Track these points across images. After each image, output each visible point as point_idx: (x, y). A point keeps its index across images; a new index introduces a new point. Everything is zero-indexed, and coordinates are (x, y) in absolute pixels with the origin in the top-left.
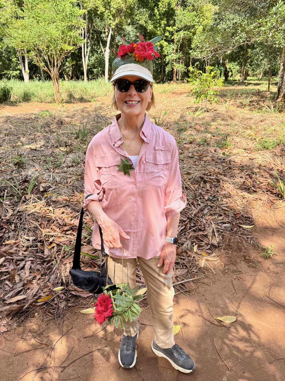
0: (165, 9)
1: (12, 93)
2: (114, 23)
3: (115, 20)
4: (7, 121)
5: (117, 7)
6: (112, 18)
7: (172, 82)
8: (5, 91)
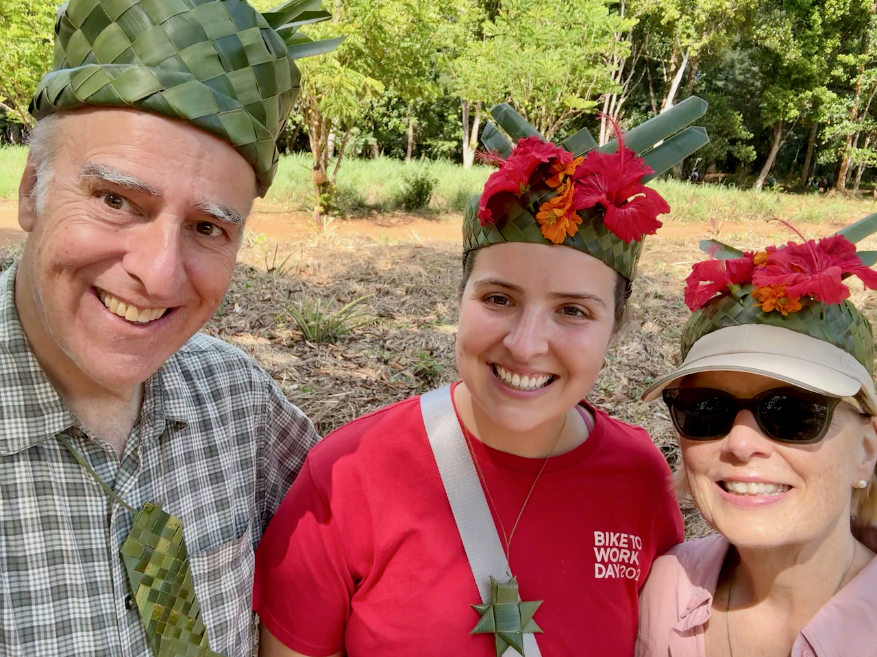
0: (843, 12)
1: (434, 192)
2: (698, 46)
3: (700, 38)
4: (414, 257)
5: (711, 7)
6: (695, 35)
7: (833, 192)
8: (423, 185)
